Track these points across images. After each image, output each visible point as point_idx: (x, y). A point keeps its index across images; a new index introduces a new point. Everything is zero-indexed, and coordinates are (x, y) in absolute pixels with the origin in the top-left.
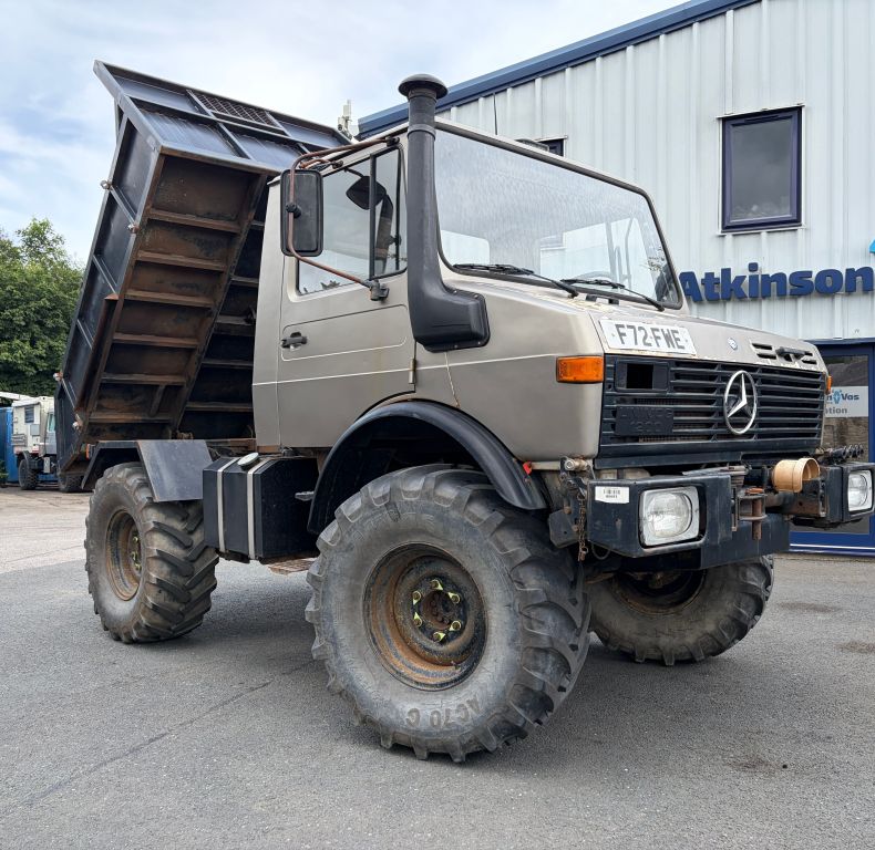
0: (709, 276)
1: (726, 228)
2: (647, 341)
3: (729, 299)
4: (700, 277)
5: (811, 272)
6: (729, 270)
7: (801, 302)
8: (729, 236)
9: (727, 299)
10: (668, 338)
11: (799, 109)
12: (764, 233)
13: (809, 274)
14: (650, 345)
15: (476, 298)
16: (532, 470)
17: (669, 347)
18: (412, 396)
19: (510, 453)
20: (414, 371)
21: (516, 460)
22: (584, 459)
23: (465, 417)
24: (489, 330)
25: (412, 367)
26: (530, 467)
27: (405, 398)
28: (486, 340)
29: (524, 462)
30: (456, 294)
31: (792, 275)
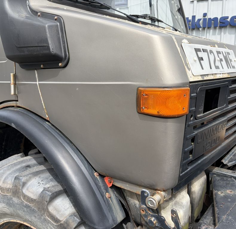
2: (216, 64)
3: (194, 29)
6: (195, 16)
8: (195, 2)
10: (226, 60)
14: (218, 68)
15: (56, 20)
16: (113, 185)
17: (228, 68)
18: (16, 103)
19: (92, 168)
20: (15, 84)
21: (98, 174)
22: (164, 191)
23: (55, 129)
24: (68, 53)
25: (12, 81)
26: (111, 182)
27: (12, 105)
28: (66, 61)
29: (105, 176)
30: (39, 16)
31: (221, 18)
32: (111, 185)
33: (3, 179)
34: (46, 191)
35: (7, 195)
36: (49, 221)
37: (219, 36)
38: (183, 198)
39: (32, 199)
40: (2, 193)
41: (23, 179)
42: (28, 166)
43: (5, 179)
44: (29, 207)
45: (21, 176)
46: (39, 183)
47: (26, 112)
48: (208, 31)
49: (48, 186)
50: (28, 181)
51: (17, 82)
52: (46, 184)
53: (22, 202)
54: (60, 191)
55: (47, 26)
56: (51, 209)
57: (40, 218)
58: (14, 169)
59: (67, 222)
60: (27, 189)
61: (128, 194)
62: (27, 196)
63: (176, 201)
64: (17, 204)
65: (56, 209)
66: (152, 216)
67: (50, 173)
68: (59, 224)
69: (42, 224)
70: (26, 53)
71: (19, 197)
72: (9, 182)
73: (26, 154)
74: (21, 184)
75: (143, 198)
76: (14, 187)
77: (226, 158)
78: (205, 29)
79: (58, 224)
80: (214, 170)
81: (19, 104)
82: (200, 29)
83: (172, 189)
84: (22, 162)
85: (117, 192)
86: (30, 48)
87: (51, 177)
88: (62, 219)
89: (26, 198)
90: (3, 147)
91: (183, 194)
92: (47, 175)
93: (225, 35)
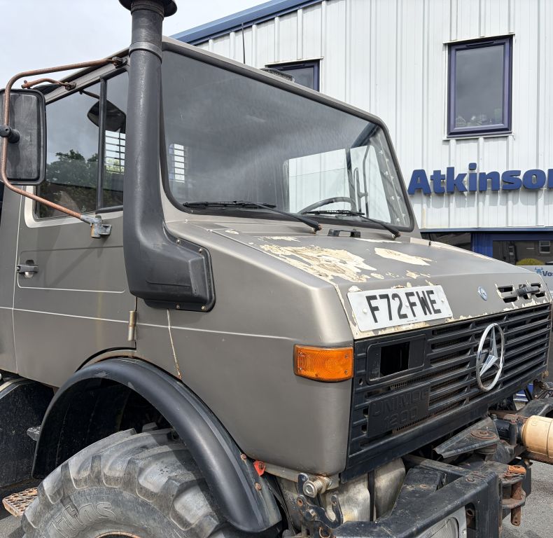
0: (437, 173)
1: (451, 134)
2: (402, 313)
3: (452, 193)
4: (429, 174)
5: (520, 172)
6: (453, 168)
7: (510, 196)
8: (453, 141)
9: (451, 193)
10: (424, 303)
11: (510, 38)
12: (481, 139)
13: (518, 173)
14: (405, 316)
15: (200, 252)
16: (265, 472)
17: (426, 314)
18: (133, 353)
19: (238, 448)
20: (134, 325)
21: (245, 457)
22: (328, 476)
23: (189, 391)
24: (215, 294)
25: (131, 322)
26: (262, 469)
27: (126, 355)
28: (211, 305)
29: (255, 460)
30: (178, 243)
31: (504, 174)
32: (262, 473)
33: (109, 465)
34: (173, 480)
35: (115, 487)
36: (174, 524)
37: (505, 207)
38: (359, 492)
39: (152, 492)
40: (107, 486)
41: (141, 464)
42: (145, 447)
43: (112, 464)
44: (147, 504)
45: (137, 459)
46: (161, 470)
47: (147, 366)
48: (481, 197)
49: (174, 474)
50: (146, 466)
51: (137, 323)
52: (172, 472)
53: (137, 498)
54: (192, 481)
55: (190, 261)
56: (178, 506)
57: (162, 522)
58: (125, 450)
59: (200, 526)
60: (145, 479)
61: (285, 485)
62: (144, 488)
63: (349, 497)
64: (129, 501)
65: (185, 507)
66: (310, 508)
67: (177, 457)
68: (189, 528)
69: (164, 530)
70: (160, 291)
71: (132, 491)
72: (118, 469)
73: (139, 431)
74: (137, 470)
75: (300, 485)
76: (126, 476)
77: (443, 445)
78: (474, 194)
79: (187, 530)
80: (422, 463)
81: (136, 353)
82: (465, 193)
83: (340, 474)
84: (136, 440)
85: (270, 484)
86: (166, 287)
87: (179, 463)
88: (193, 521)
89: (144, 491)
90: (91, 420)
91: (360, 487)
92: (173, 459)
93: (515, 206)
